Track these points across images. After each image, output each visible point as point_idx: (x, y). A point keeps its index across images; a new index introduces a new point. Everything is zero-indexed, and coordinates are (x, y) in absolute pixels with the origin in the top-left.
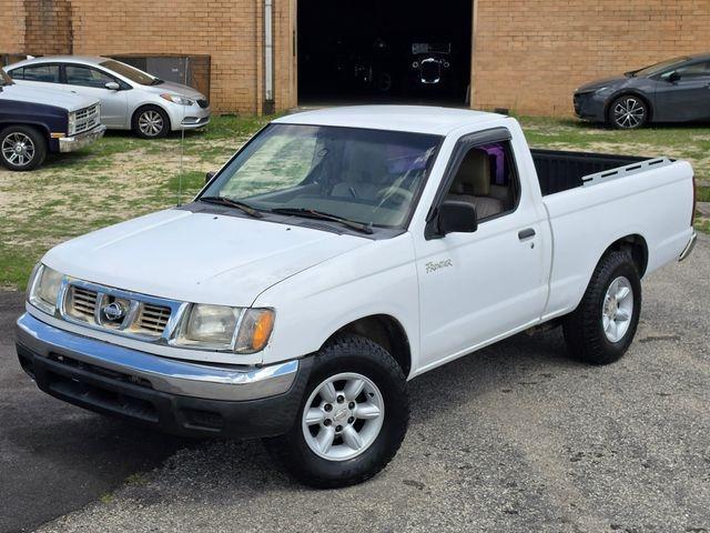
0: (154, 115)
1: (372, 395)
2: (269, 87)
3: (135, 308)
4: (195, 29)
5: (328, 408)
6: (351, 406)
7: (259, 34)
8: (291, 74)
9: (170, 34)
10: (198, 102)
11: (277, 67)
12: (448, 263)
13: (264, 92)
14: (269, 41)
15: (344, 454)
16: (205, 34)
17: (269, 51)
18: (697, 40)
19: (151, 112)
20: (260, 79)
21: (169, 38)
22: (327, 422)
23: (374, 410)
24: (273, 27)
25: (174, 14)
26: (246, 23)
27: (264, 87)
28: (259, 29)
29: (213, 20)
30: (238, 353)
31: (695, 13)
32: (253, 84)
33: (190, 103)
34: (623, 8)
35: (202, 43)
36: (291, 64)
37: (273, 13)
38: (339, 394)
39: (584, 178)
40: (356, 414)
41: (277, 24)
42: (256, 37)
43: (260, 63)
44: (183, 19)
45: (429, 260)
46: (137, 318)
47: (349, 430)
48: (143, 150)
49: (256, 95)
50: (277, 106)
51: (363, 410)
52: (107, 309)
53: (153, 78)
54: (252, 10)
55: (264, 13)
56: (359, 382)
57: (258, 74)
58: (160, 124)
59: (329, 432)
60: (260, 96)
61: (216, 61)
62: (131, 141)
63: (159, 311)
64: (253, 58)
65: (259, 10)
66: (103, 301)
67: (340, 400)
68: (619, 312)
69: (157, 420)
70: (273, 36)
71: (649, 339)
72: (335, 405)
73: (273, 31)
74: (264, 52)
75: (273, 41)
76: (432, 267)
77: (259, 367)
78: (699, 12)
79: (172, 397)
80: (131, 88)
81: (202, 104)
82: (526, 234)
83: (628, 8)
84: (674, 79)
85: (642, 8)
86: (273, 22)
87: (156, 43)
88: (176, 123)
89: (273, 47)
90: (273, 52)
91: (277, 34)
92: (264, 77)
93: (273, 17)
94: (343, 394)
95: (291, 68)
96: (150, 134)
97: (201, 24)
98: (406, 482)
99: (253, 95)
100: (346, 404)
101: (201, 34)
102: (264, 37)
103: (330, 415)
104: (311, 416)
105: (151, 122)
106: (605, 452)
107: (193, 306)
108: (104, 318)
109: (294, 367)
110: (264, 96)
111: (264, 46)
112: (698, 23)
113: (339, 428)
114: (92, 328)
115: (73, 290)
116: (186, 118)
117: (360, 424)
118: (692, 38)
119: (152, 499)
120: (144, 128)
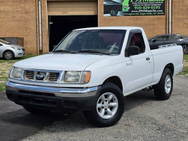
0: (9, 53)
1: (115, 99)
2: (41, 46)
3: (47, 74)
4: (19, 30)
5: (103, 103)
6: (109, 103)
7: (38, 31)
8: (47, 42)
9: (11, 32)
10: (22, 49)
11: (43, 41)
12: (131, 64)
13: (39, 48)
14: (41, 33)
15: (108, 117)
16: (22, 32)
17: (41, 36)
18: (159, 31)
19: (8, 52)
20: (38, 44)
21: (11, 33)
22: (103, 107)
23: (115, 104)
24: (42, 29)
25: (12, 26)
26: (34, 28)
27: (39, 46)
28: (38, 30)
29: (24, 27)
30: (81, 84)
31: (158, 24)
32: (36, 46)
33: (20, 49)
34: (139, 23)
35: (21, 34)
36: (47, 39)
37: (42, 25)
38: (105, 99)
39: (159, 46)
40: (111, 105)
41: (43, 29)
42: (37, 32)
43: (38, 39)
44: (15, 28)
45: (126, 63)
46: (48, 77)
47: (109, 110)
48: (7, 62)
49: (37, 49)
50: (43, 52)
51: (112, 104)
52: (38, 76)
53: (8, 43)
54: (36, 25)
55: (39, 25)
56: (111, 96)
57: (37, 42)
58: (11, 55)
59: (103, 111)
60: (38, 49)
61: (25, 39)
62: (3, 61)
63: (55, 75)
64: (36, 38)
65: (38, 25)
66: (36, 74)
67: (106, 101)
68: (168, 85)
69: (56, 106)
70: (42, 32)
71: (174, 95)
72: (105, 102)
73: (42, 31)
74: (39, 36)
75: (42, 33)
76: (128, 65)
77: (87, 88)
78: (159, 24)
79: (61, 98)
80: (2, 45)
81: (23, 50)
82: (148, 59)
83: (140, 23)
84: (154, 41)
85: (144, 23)
86: (42, 28)
87: (7, 34)
88: (16, 55)
89: (42, 35)
90: (42, 36)
91: (43, 31)
92: (39, 43)
93: (42, 27)
94: (107, 99)
95: (47, 41)
96: (8, 58)
97: (21, 29)
98: (125, 125)
99: (36, 49)
100: (108, 102)
101: (21, 32)
102: (39, 32)
103: (103, 105)
104: (99, 105)
105: (9, 55)
106: (176, 117)
107: (66, 72)
108: (37, 79)
109: (96, 89)
110: (40, 49)
111: (39, 35)
112: (159, 27)
113: (106, 109)
114: (34, 81)
115: (25, 72)
116: (19, 54)
117: (111, 108)
118: (158, 31)
119: (53, 131)
120: (7, 57)
